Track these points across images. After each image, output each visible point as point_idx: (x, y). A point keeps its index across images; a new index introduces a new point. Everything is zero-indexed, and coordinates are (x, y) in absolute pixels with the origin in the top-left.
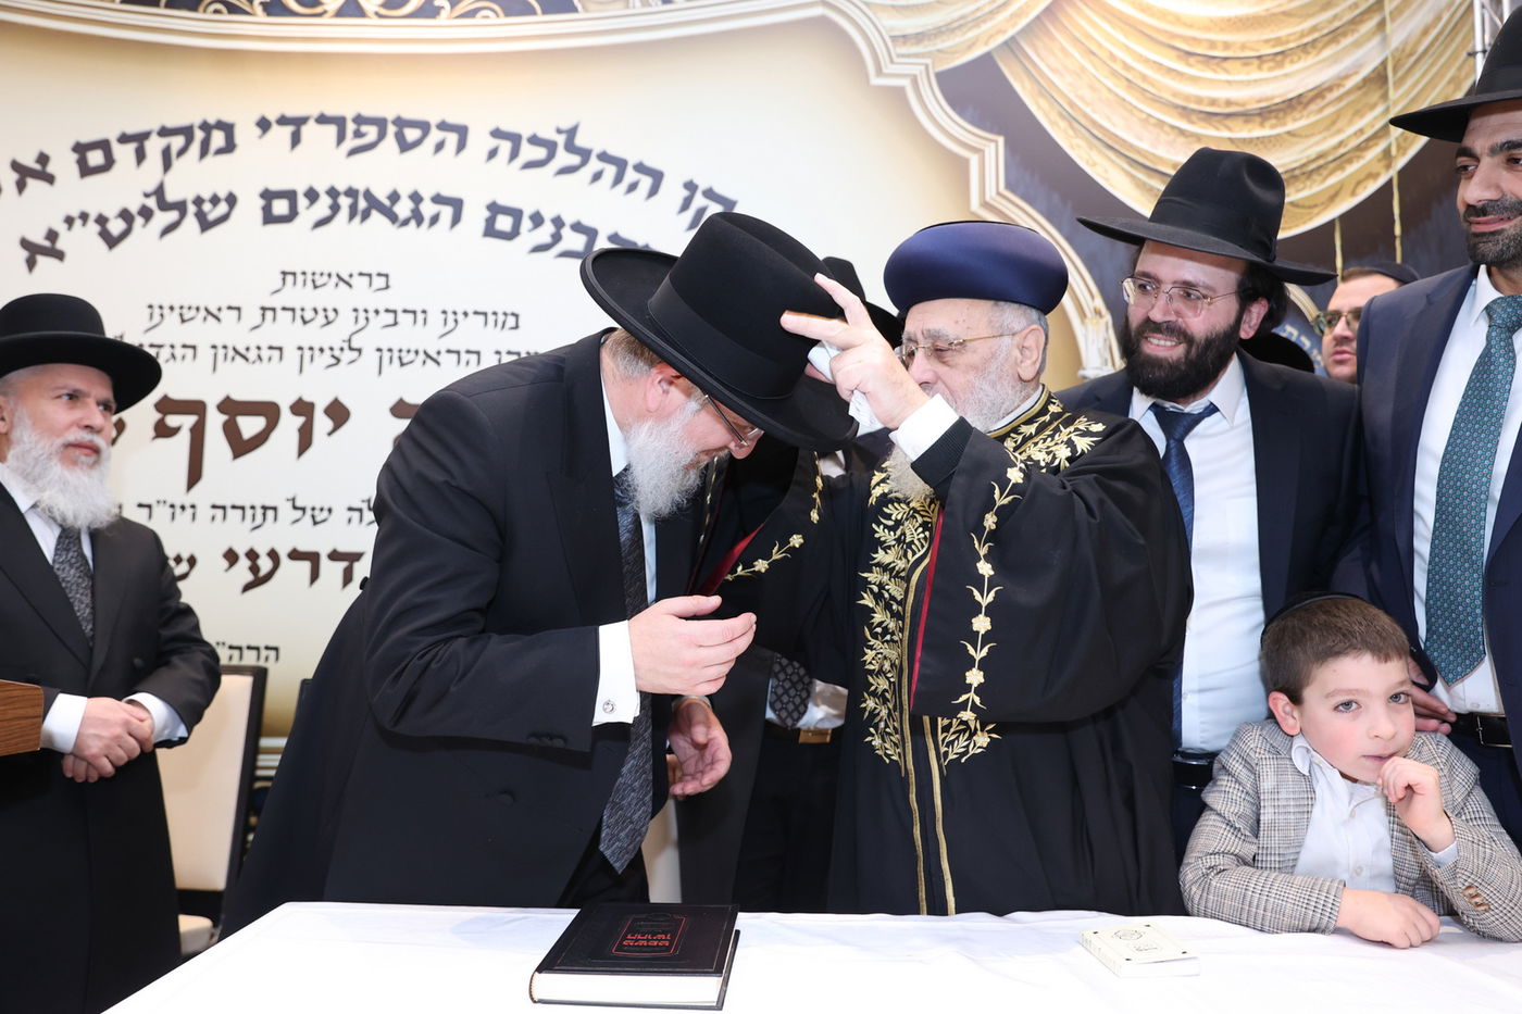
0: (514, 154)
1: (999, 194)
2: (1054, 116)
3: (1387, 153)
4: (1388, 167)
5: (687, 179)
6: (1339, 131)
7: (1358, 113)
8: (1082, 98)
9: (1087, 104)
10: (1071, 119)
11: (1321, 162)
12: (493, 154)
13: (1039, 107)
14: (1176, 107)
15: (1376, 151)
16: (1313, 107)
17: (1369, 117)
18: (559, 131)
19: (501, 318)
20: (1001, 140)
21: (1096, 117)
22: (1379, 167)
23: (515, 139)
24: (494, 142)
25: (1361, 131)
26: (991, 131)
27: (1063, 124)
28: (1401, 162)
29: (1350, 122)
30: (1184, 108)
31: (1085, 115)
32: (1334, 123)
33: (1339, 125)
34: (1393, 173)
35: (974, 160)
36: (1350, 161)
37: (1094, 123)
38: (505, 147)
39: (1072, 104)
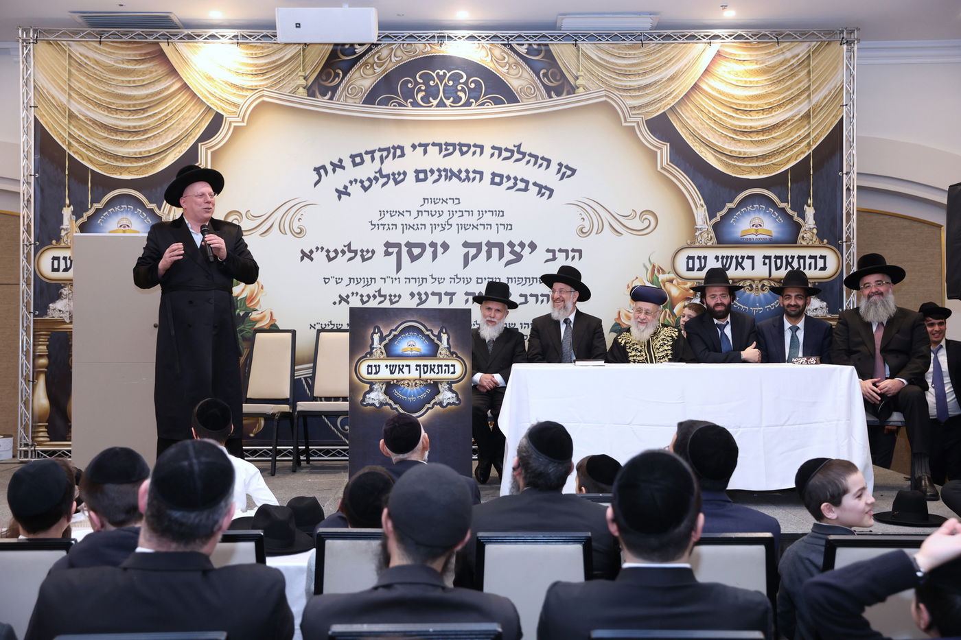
0: (500, 155)
1: (667, 164)
2: (687, 134)
3: (809, 143)
4: (809, 149)
5: (559, 162)
6: (792, 136)
7: (799, 130)
8: (698, 128)
9: (700, 130)
10: (694, 135)
11: (784, 148)
12: (492, 155)
13: (682, 132)
14: (732, 130)
15: (805, 143)
16: (782, 128)
17: (803, 131)
18: (515, 146)
19: (498, 213)
20: (668, 144)
21: (702, 134)
22: (806, 149)
23: (500, 149)
24: (493, 151)
25: (800, 136)
26: (665, 141)
27: (691, 138)
28: (814, 147)
29: (796, 133)
30: (735, 130)
31: (699, 134)
32: (789, 133)
33: (791, 134)
34: (811, 151)
35: (659, 152)
36: (795, 148)
37: (702, 136)
38: (497, 152)
39: (694, 130)
